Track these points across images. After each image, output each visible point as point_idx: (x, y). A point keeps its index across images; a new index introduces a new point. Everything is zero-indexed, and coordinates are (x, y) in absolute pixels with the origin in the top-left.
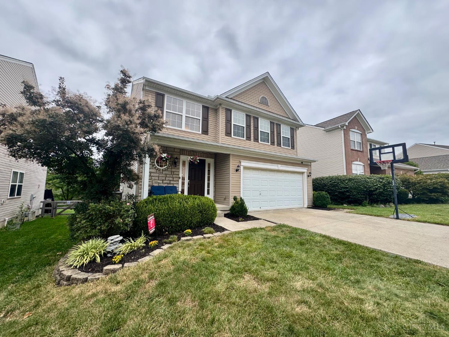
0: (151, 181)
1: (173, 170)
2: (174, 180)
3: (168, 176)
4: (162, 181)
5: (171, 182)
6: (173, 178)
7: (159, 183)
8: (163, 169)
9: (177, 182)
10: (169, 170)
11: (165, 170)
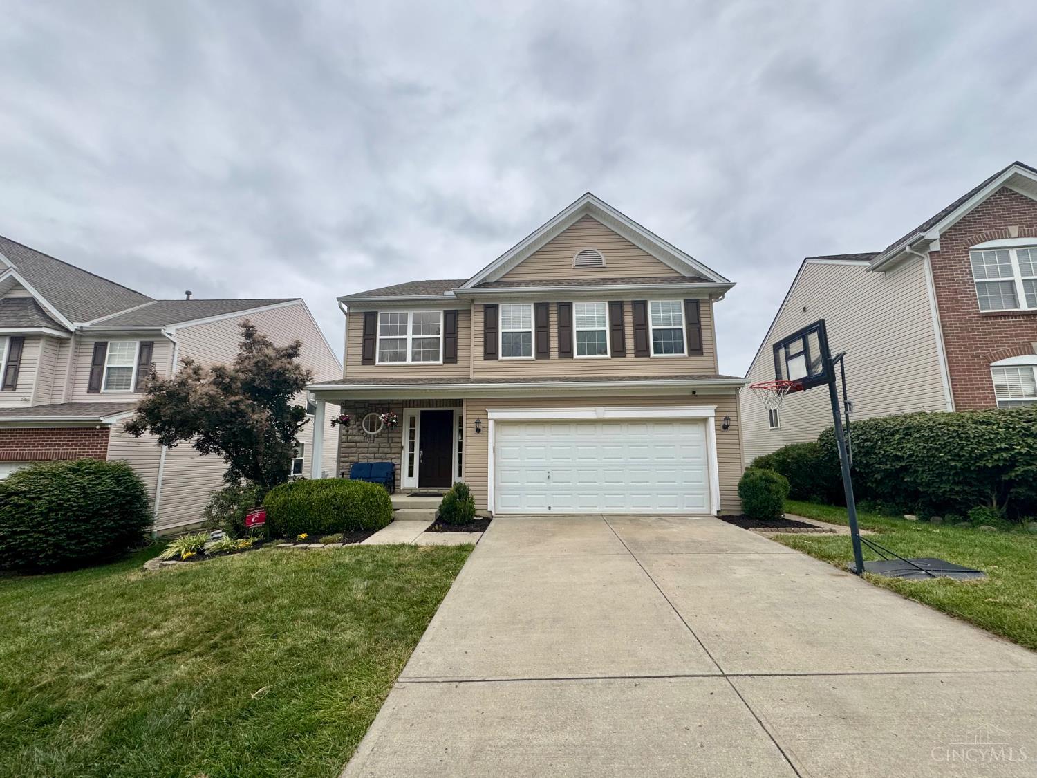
0: (357, 455)
1: (390, 435)
2: (393, 452)
3: (382, 445)
4: (372, 455)
5: (389, 456)
6: (391, 448)
7: (368, 458)
8: (374, 435)
9: (399, 455)
10: (383, 435)
11: (378, 436)
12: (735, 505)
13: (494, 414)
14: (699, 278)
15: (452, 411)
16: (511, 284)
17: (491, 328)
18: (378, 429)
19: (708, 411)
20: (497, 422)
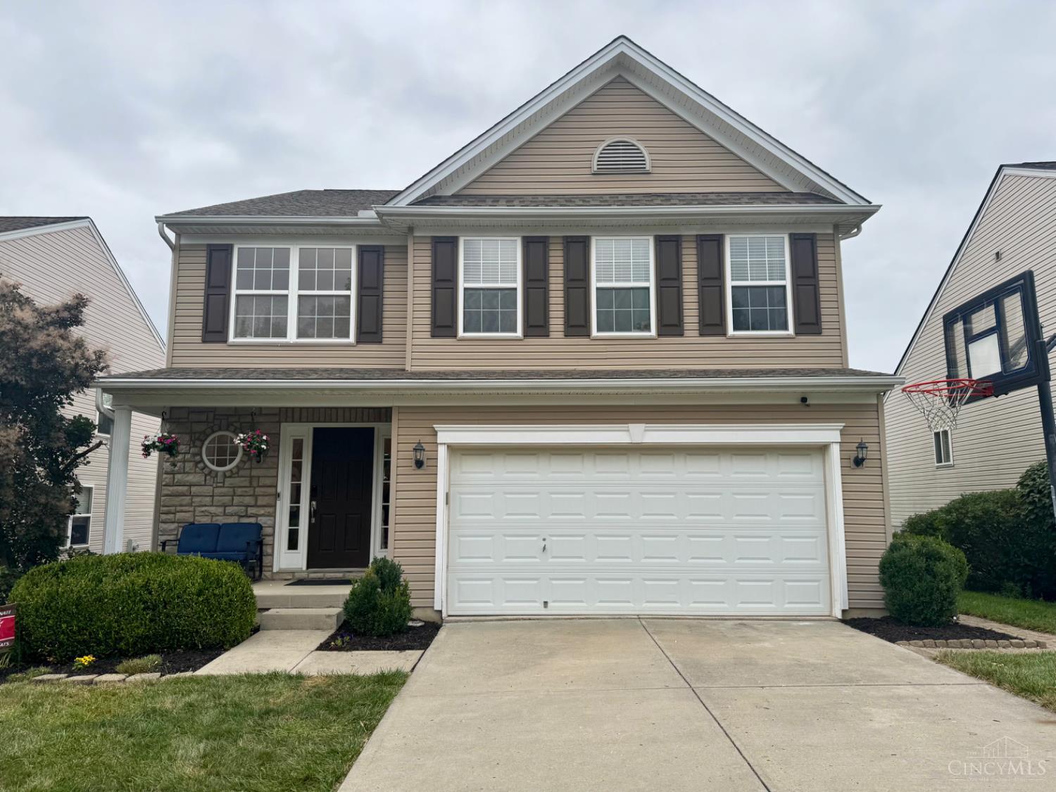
0: (192, 509)
1: (255, 473)
2: (259, 503)
3: (239, 491)
4: (220, 510)
5: (251, 511)
6: (255, 496)
7: (213, 515)
8: (224, 473)
9: (270, 510)
10: (241, 473)
11: (232, 474)
12: (874, 600)
13: (449, 435)
14: (818, 195)
15: (372, 429)
16: (480, 200)
17: (444, 281)
18: (231, 461)
19: (828, 434)
20: (454, 449)
